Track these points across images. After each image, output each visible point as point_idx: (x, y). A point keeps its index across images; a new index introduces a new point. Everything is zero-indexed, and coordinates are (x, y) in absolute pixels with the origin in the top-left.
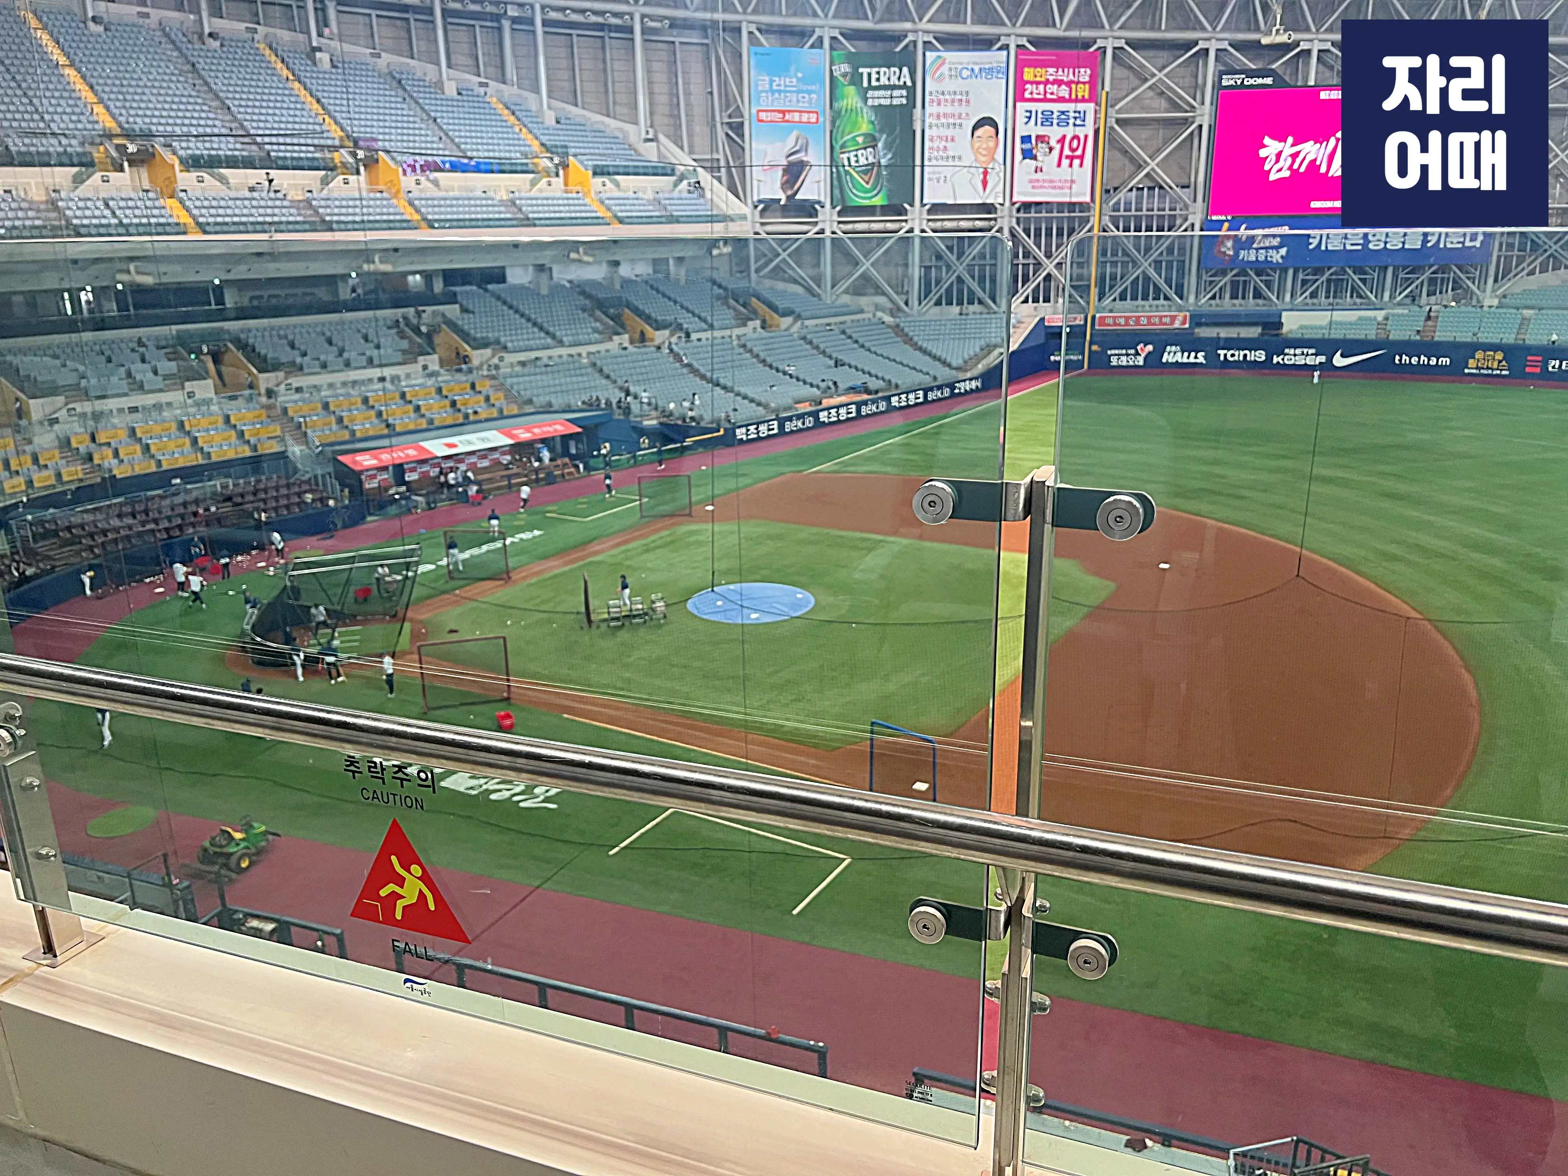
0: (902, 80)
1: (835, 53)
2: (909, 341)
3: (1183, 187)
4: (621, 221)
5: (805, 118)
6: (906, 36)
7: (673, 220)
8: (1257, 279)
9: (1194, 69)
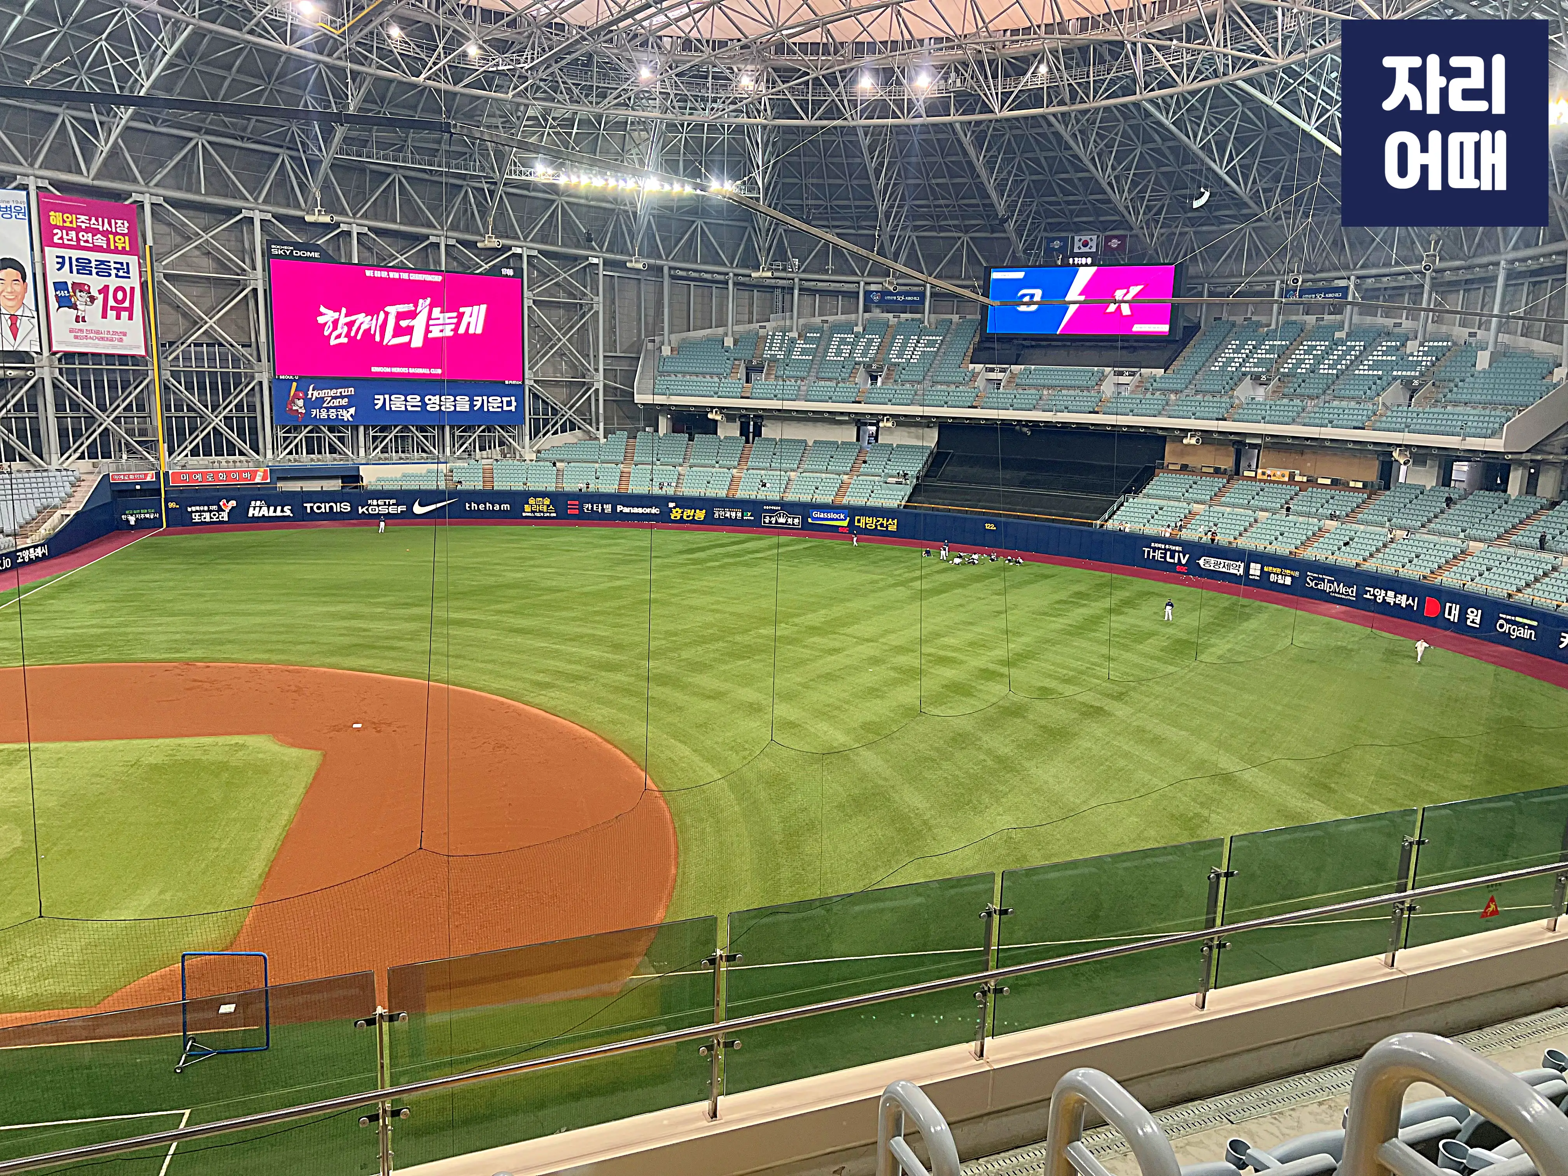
3: (243, 346)
8: (331, 435)
9: (239, 234)
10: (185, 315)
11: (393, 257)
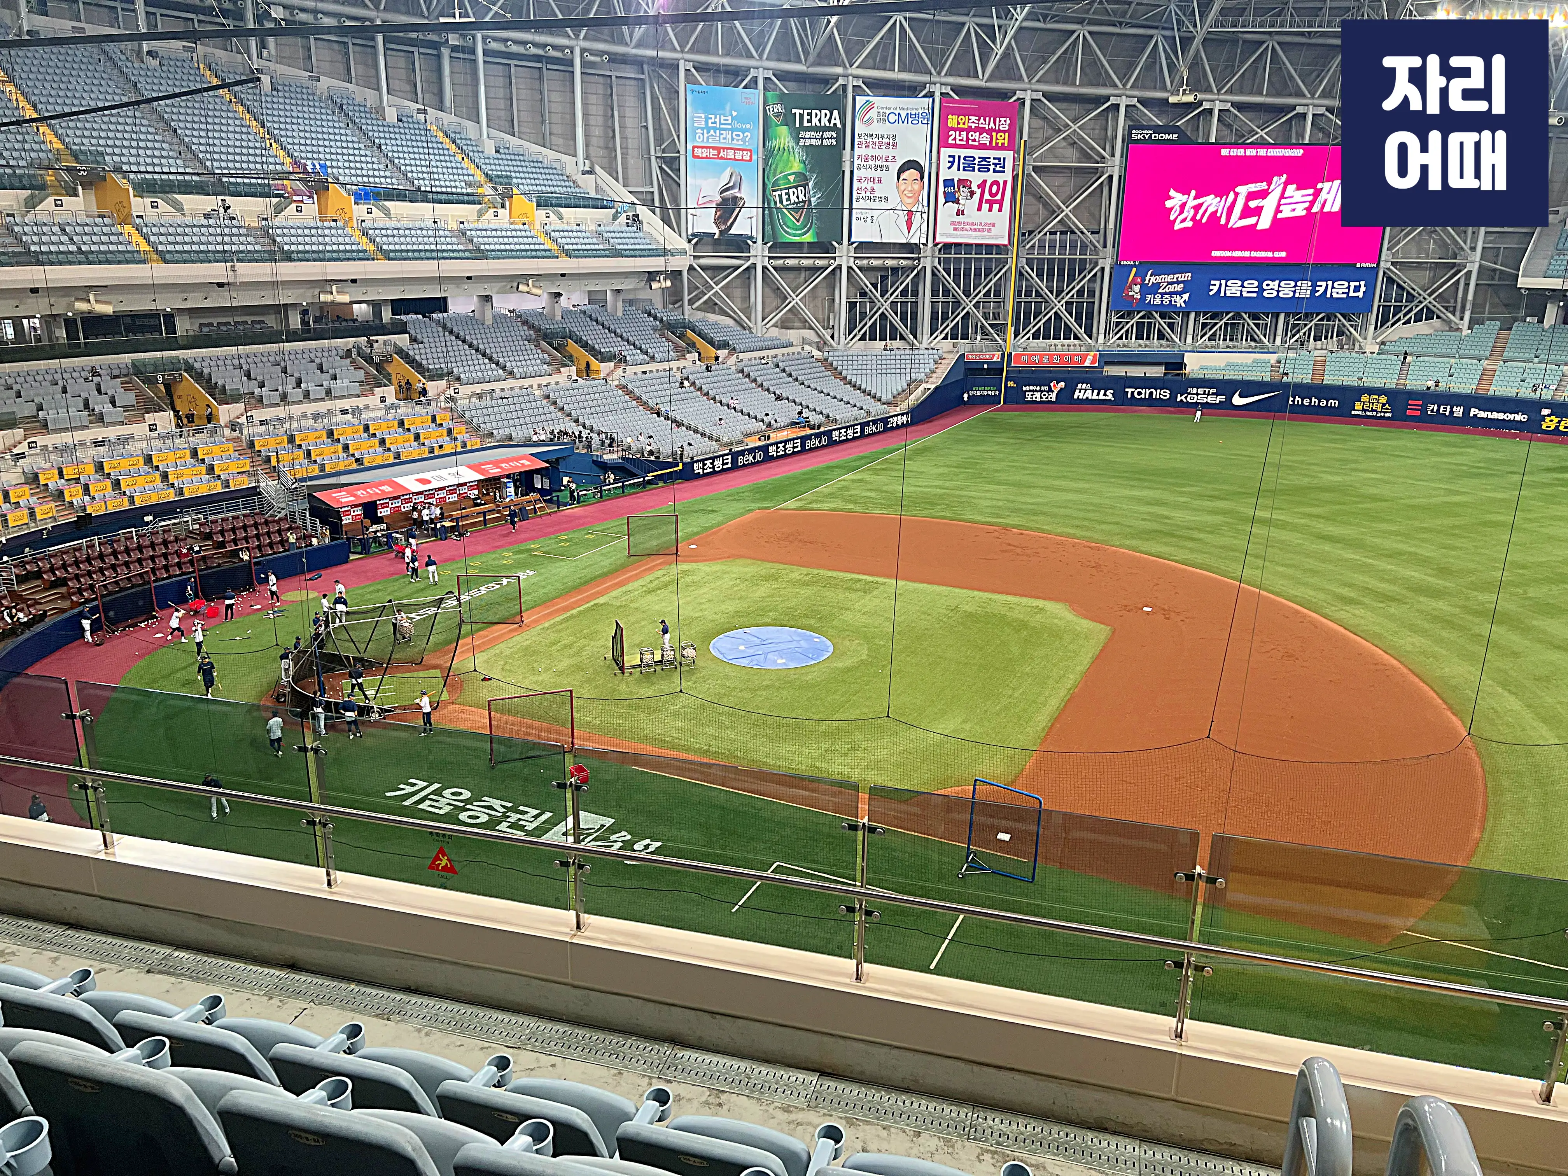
0: (833, 122)
1: (768, 93)
2: (838, 375)
3: (1092, 233)
4: (568, 254)
5: (739, 155)
6: (837, 80)
7: (618, 253)
8: (1162, 322)
9: (1104, 122)
10: (1046, 205)
11: (1252, 132)
